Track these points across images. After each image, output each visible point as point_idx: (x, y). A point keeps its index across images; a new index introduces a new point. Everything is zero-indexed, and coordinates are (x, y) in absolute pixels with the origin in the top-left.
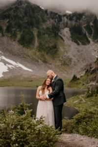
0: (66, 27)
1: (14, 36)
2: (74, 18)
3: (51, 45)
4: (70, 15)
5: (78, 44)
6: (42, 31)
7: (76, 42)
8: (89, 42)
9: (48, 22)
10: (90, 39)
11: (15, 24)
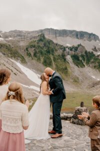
0: (68, 54)
1: (39, 59)
2: (73, 49)
3: (64, 67)
4: (70, 47)
5: (79, 67)
6: (56, 57)
7: (77, 65)
8: (84, 66)
9: (58, 51)
10: (84, 64)
11: (39, 52)
